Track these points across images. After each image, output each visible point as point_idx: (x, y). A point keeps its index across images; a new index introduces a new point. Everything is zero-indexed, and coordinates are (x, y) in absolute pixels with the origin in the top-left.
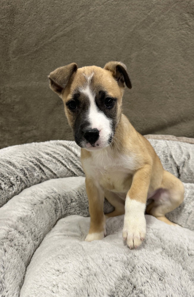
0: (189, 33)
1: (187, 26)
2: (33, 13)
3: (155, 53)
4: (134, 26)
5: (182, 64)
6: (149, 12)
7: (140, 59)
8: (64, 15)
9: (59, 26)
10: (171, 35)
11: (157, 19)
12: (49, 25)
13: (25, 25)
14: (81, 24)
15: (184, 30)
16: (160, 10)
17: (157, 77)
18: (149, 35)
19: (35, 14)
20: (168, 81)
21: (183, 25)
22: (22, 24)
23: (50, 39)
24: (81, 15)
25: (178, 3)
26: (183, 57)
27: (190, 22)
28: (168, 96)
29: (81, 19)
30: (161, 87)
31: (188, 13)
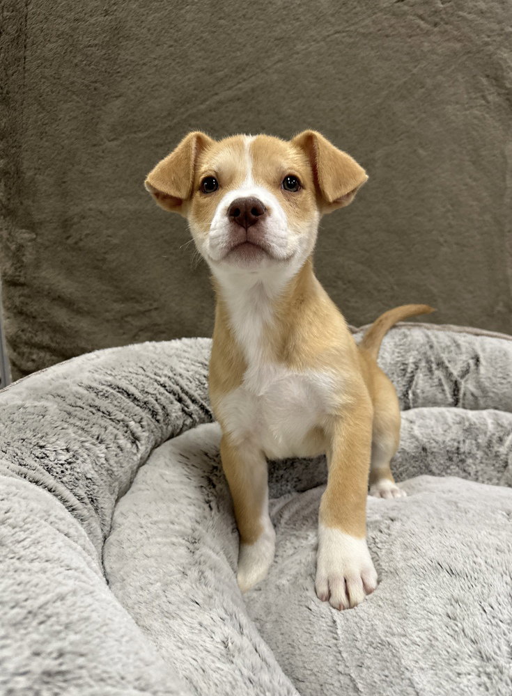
0: (487, 116)
1: (483, 102)
2: (167, 42)
3: (421, 151)
4: (384, 93)
5: (470, 177)
6: (416, 67)
7: (393, 162)
8: (238, 54)
9: (226, 76)
10: (453, 118)
11: (429, 82)
12: (203, 72)
13: (145, 68)
14: (276, 78)
15: (477, 110)
16: (437, 65)
17: (423, 200)
18: (412, 113)
19: (172, 43)
20: (444, 210)
21: (476, 98)
22: (138, 64)
23: (202, 104)
24: (276, 58)
25: (470, 55)
26: (474, 163)
27: (490, 94)
28: (441, 240)
29: (275, 67)
30: (430, 220)
31: (488, 76)
